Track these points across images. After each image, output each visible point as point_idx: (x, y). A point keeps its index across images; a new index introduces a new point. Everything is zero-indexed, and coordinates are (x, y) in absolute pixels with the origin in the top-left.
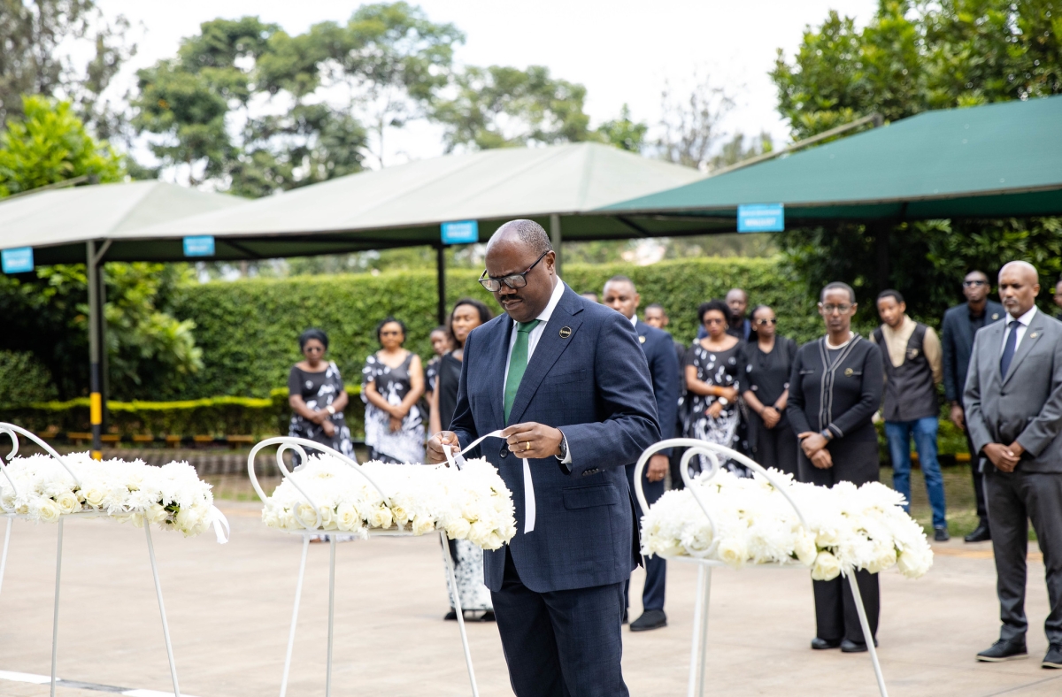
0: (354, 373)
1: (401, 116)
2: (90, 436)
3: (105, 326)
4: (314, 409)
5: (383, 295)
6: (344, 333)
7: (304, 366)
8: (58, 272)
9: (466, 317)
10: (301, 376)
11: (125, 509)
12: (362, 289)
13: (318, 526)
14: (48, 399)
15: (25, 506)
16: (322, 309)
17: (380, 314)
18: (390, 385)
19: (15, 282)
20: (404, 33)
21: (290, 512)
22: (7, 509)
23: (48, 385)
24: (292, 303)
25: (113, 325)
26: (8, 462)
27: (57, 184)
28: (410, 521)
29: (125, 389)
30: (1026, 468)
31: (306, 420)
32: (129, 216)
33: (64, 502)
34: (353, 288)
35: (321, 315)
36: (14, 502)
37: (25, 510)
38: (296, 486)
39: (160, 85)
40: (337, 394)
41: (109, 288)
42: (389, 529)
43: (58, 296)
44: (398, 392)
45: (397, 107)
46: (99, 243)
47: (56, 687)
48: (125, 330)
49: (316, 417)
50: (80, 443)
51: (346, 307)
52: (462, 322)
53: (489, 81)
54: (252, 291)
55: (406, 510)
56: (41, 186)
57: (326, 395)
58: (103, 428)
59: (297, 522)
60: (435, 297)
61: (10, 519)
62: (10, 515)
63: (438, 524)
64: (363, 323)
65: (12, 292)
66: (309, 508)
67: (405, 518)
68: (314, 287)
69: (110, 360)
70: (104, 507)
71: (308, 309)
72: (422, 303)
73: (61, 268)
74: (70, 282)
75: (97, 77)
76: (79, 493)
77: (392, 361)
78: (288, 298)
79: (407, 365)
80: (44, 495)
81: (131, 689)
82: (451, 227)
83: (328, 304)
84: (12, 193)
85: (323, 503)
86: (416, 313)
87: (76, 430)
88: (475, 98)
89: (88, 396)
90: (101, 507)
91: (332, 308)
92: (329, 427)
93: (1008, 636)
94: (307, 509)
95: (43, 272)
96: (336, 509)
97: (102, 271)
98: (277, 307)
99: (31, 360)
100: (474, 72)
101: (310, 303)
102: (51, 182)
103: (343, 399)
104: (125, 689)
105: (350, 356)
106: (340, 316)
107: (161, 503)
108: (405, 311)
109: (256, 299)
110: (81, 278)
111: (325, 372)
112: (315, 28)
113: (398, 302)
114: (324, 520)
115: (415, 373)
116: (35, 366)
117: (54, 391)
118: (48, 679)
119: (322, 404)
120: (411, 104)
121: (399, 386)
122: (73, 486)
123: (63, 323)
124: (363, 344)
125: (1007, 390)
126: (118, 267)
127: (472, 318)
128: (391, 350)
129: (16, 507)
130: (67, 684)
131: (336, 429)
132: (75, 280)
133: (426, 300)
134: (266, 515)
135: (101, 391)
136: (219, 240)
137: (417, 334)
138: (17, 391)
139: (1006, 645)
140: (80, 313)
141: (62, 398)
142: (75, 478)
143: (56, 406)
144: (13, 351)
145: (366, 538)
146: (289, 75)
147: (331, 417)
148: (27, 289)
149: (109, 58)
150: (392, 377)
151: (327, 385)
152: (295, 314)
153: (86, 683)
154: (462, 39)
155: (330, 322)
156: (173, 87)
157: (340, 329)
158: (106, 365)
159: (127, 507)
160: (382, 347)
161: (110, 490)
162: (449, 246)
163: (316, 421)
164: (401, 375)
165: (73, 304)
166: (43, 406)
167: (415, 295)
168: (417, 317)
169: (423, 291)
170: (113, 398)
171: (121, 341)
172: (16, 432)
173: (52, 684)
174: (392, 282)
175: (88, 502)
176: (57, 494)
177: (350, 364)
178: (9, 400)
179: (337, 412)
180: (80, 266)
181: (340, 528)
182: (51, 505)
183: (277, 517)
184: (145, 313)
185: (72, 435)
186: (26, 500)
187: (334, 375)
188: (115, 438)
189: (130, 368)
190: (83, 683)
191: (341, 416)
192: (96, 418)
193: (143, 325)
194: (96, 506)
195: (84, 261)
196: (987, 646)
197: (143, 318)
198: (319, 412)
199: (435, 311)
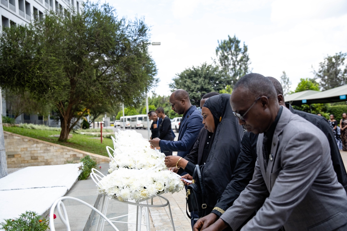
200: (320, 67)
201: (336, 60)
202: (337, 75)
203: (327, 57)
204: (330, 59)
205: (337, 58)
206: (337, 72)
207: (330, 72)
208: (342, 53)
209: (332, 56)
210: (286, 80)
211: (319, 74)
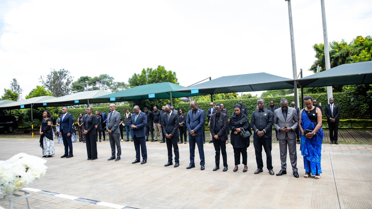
1: (106, 88)
20: (106, 78)
30: (113, 133)
32: (39, 100)
39: (75, 85)
45: (106, 87)
46: (32, 104)
53: (117, 84)
54: (70, 110)
75: (67, 84)
82: (75, 101)
88: (115, 86)
93: (112, 157)
100: (115, 83)
109: (70, 111)
112: (95, 77)
120: (108, 87)
125: (110, 122)
136: (47, 103)
139: (112, 158)
146: (91, 83)
149: (69, 82)
154: (114, 79)
156: (76, 85)
196: (110, 158)
200: (48, 79)
201: (60, 74)
202: (60, 86)
203: (53, 71)
204: (55, 73)
205: (61, 73)
206: (61, 84)
207: (55, 83)
208: (64, 70)
209: (57, 71)
210: (17, 87)
211: (47, 84)
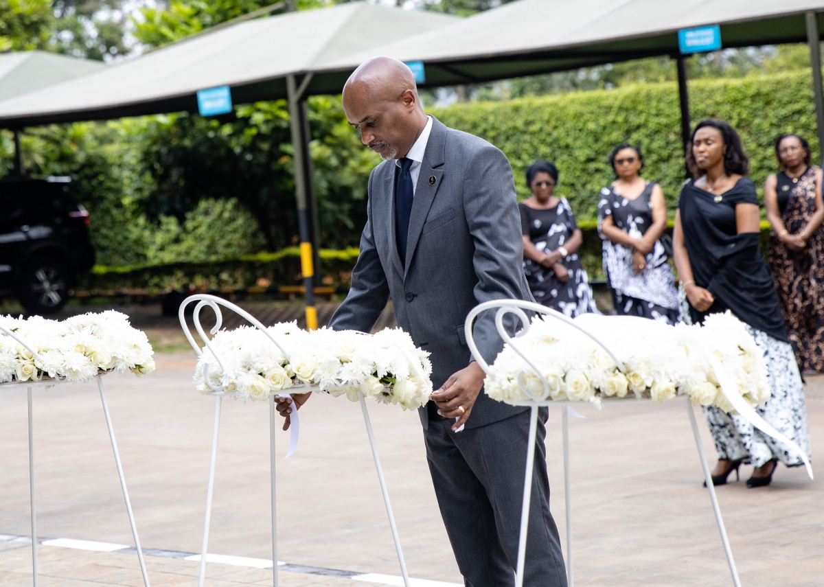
0: (590, 205)
2: (303, 289)
3: (312, 166)
4: (544, 251)
5: (617, 114)
6: (576, 159)
7: (532, 203)
8: (258, 110)
9: (706, 141)
10: (527, 214)
11: (337, 383)
12: (593, 108)
13: (546, 396)
14: (255, 250)
15: (233, 384)
16: (549, 134)
17: (616, 136)
18: (630, 219)
19: (215, 123)
21: (515, 382)
22: (215, 387)
23: (254, 235)
24: (515, 128)
25: (322, 164)
26: (214, 336)
27: (252, 14)
28: (648, 388)
29: (337, 235)
31: (535, 263)
32: (330, 45)
33: (273, 378)
34: (583, 108)
35: (549, 140)
36: (221, 380)
37: (233, 388)
38: (519, 354)
40: (569, 233)
41: (314, 125)
42: (626, 398)
43: (260, 136)
44: (639, 227)
46: (299, 77)
47: (279, 572)
48: (335, 169)
49: (546, 260)
50: (292, 297)
51: (575, 129)
52: (703, 147)
55: (643, 376)
56: (235, 16)
57: (557, 235)
58: (316, 280)
59: (522, 392)
60: (677, 111)
61: (218, 398)
62: (218, 393)
63: (680, 390)
64: (596, 147)
65: (211, 134)
66: (535, 376)
67: (642, 384)
68: (539, 109)
69: (319, 204)
70: (316, 382)
71: (533, 134)
72: (663, 120)
73: (263, 105)
74: (273, 120)
76: (288, 367)
77: (630, 192)
78: (510, 124)
79: (647, 196)
80: (252, 371)
81: (360, 573)
82: (690, 34)
83: (555, 128)
84: (204, 26)
85: (549, 371)
86: (657, 132)
87: (288, 284)
89: (298, 244)
90: (312, 382)
91: (560, 133)
92: (562, 271)
94: (532, 379)
95: (242, 111)
96: (564, 378)
97: (305, 105)
98: (499, 135)
99: (236, 208)
101: (534, 128)
102: (245, 11)
103: (577, 237)
104: (355, 573)
105: (584, 185)
106: (570, 141)
107: (375, 374)
108: (643, 131)
110: (284, 114)
111: (556, 208)
113: (635, 120)
114: (552, 389)
115: (656, 202)
116: (240, 214)
117: (262, 240)
118: (269, 564)
119: (554, 246)
121: (639, 220)
122: (282, 360)
123: (267, 166)
124: (597, 170)
126: (320, 100)
127: (714, 142)
128: (627, 179)
129: (224, 385)
130: (292, 569)
131: (571, 273)
132: (278, 118)
133: (668, 116)
134: (489, 386)
135: (311, 240)
136: (429, 65)
137: (659, 155)
138: (223, 242)
140: (284, 154)
141: (271, 248)
142: (282, 351)
143: (265, 257)
144: (217, 198)
145: (600, 407)
147: (563, 260)
148: (227, 130)
150: (631, 210)
151: (558, 224)
152: (518, 142)
153: (312, 567)
155: (560, 147)
157: (570, 155)
158: (315, 210)
159: (340, 381)
160: (618, 177)
161: (320, 364)
162: (690, 55)
163: (547, 265)
164: (640, 207)
165: (276, 145)
166: (252, 258)
167: (653, 111)
168: (657, 137)
169: (662, 105)
170: (325, 246)
171: (330, 182)
172: (219, 305)
173: (274, 568)
174: (627, 97)
175: (298, 377)
176: (265, 369)
177: (584, 193)
178: (216, 253)
179: (570, 254)
180: (282, 103)
181: (570, 398)
182: (260, 383)
183: (501, 388)
184: (355, 150)
185: (284, 289)
186: (234, 377)
187: (565, 211)
188: (330, 290)
189: (341, 212)
190: (309, 567)
191: (575, 257)
192: (307, 270)
193: (353, 163)
194: (307, 381)
195: (285, 96)
197: (352, 156)
198: (549, 254)
199: (678, 128)
